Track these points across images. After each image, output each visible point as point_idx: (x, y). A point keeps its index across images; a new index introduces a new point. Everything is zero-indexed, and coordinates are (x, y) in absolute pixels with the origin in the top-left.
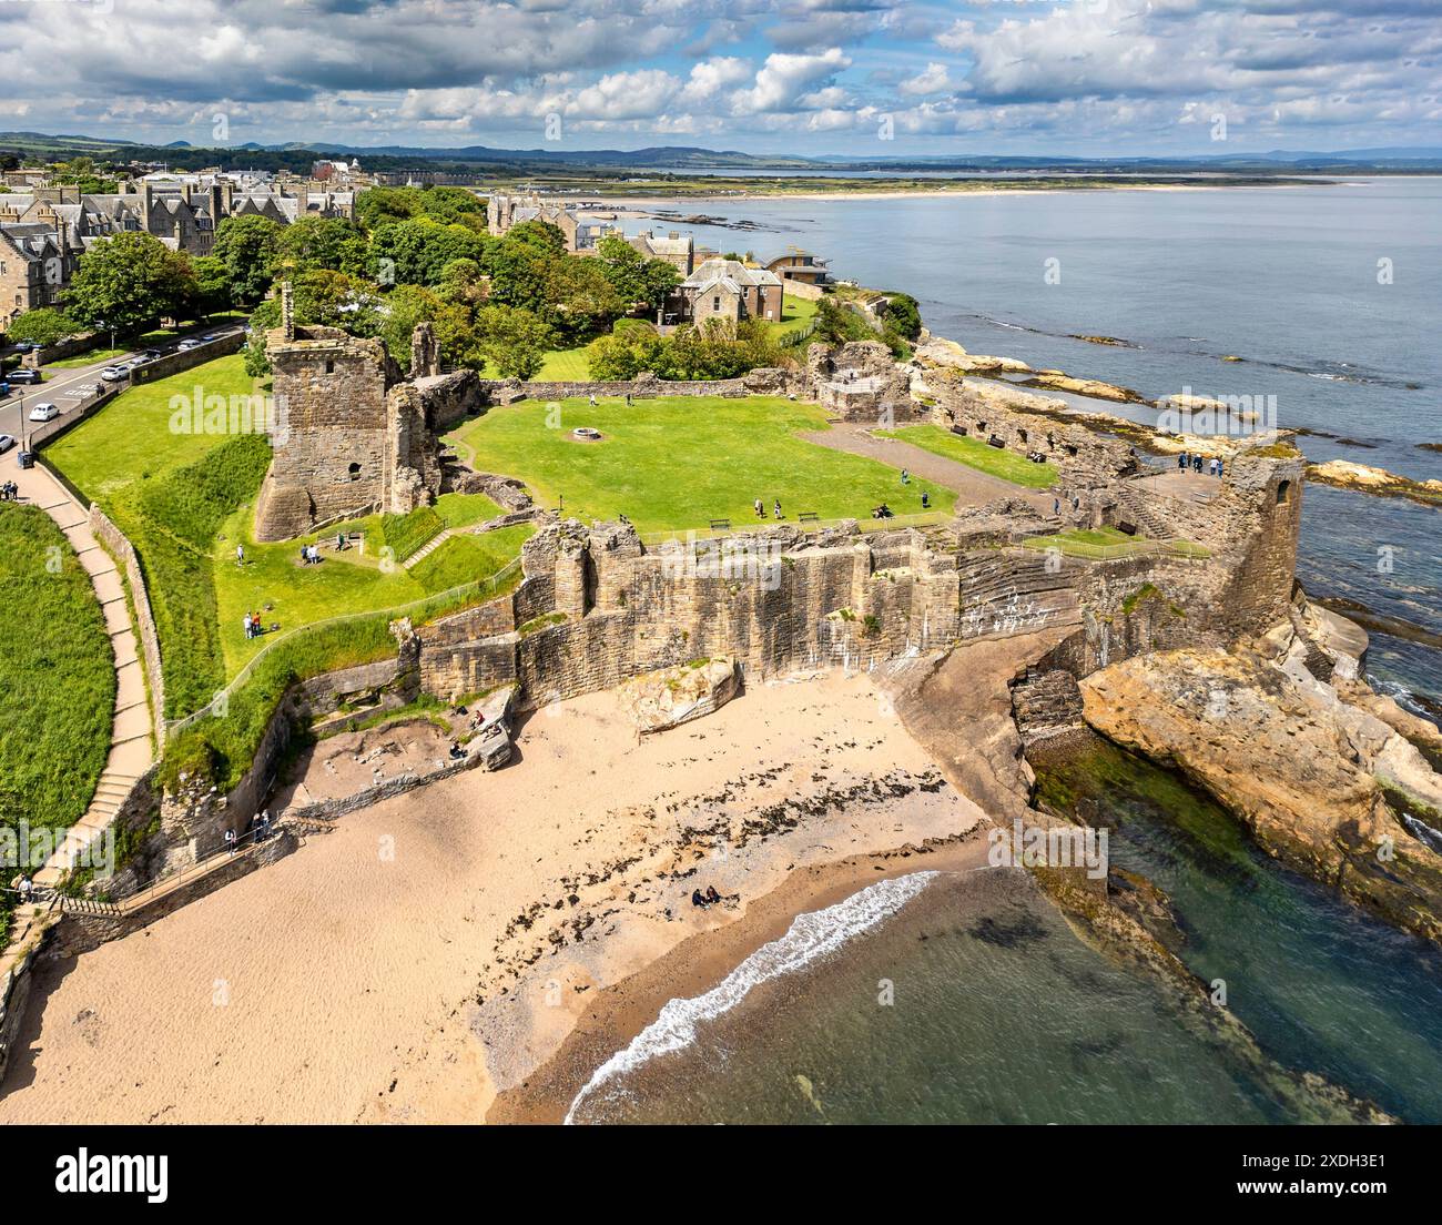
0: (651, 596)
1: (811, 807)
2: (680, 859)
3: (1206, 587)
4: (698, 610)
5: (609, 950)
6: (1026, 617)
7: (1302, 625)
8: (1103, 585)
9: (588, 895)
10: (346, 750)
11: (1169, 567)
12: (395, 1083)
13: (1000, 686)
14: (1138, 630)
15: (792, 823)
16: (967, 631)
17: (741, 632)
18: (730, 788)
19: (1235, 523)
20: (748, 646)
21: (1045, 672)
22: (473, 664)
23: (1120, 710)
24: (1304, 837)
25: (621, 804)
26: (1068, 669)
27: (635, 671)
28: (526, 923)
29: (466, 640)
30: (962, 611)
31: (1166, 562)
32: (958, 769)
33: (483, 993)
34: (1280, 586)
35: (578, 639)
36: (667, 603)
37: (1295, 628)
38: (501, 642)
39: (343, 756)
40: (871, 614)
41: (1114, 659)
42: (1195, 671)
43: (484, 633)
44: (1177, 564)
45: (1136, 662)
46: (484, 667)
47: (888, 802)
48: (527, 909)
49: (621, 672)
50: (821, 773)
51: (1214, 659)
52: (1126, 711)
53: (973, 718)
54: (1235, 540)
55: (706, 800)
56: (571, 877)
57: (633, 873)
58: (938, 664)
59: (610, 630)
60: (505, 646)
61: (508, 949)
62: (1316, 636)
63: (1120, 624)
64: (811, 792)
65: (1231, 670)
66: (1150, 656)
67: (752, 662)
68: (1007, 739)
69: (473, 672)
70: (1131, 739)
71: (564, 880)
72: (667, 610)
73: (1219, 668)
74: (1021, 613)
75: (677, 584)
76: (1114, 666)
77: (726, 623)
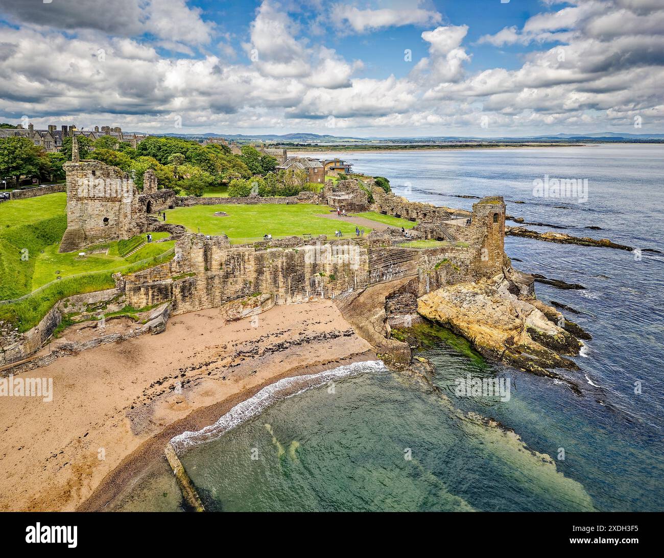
0: (235, 266)
1: (296, 343)
2: (234, 361)
3: (468, 259)
4: (256, 271)
5: (194, 390)
6: (396, 273)
7: (507, 274)
8: (426, 258)
9: (189, 374)
10: (88, 327)
11: (454, 251)
12: (87, 434)
13: (382, 299)
14: (441, 277)
15: (287, 348)
16: (373, 280)
17: (275, 281)
18: (262, 338)
19: (478, 231)
20: (278, 287)
21: (402, 293)
22: (150, 293)
23: (431, 307)
24: (492, 343)
25: (212, 344)
26: (412, 293)
27: (229, 299)
28: (160, 383)
29: (147, 282)
30: (370, 272)
31: (452, 249)
32: (360, 328)
33: (134, 405)
34: (498, 258)
35: (201, 284)
36: (242, 268)
37: (505, 275)
38: (164, 283)
39: (87, 329)
40: (332, 274)
41: (432, 290)
42: (462, 291)
43: (156, 279)
44: (457, 250)
45: (441, 290)
46: (155, 294)
47: (328, 340)
48: (161, 379)
49: (222, 300)
50: (303, 332)
51: (470, 287)
52: (434, 308)
53: (370, 311)
54: (478, 239)
55: (250, 342)
56: (184, 368)
57: (212, 366)
58: (360, 294)
59: (217, 281)
60: (165, 285)
61: (150, 392)
62: (513, 278)
63: (433, 274)
64: (297, 338)
65: (475, 289)
66: (446, 287)
67: (280, 294)
68: (381, 316)
69: (150, 296)
70: (434, 317)
71: (180, 369)
72: (242, 272)
73: (471, 289)
74: (394, 272)
75: (246, 260)
76: (432, 292)
77: (268, 277)
